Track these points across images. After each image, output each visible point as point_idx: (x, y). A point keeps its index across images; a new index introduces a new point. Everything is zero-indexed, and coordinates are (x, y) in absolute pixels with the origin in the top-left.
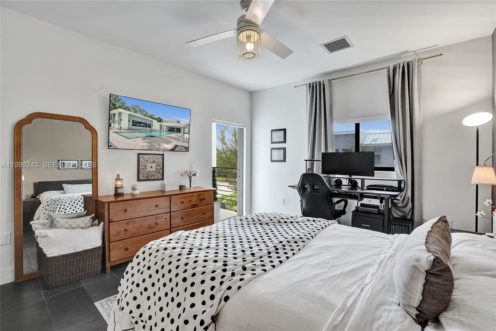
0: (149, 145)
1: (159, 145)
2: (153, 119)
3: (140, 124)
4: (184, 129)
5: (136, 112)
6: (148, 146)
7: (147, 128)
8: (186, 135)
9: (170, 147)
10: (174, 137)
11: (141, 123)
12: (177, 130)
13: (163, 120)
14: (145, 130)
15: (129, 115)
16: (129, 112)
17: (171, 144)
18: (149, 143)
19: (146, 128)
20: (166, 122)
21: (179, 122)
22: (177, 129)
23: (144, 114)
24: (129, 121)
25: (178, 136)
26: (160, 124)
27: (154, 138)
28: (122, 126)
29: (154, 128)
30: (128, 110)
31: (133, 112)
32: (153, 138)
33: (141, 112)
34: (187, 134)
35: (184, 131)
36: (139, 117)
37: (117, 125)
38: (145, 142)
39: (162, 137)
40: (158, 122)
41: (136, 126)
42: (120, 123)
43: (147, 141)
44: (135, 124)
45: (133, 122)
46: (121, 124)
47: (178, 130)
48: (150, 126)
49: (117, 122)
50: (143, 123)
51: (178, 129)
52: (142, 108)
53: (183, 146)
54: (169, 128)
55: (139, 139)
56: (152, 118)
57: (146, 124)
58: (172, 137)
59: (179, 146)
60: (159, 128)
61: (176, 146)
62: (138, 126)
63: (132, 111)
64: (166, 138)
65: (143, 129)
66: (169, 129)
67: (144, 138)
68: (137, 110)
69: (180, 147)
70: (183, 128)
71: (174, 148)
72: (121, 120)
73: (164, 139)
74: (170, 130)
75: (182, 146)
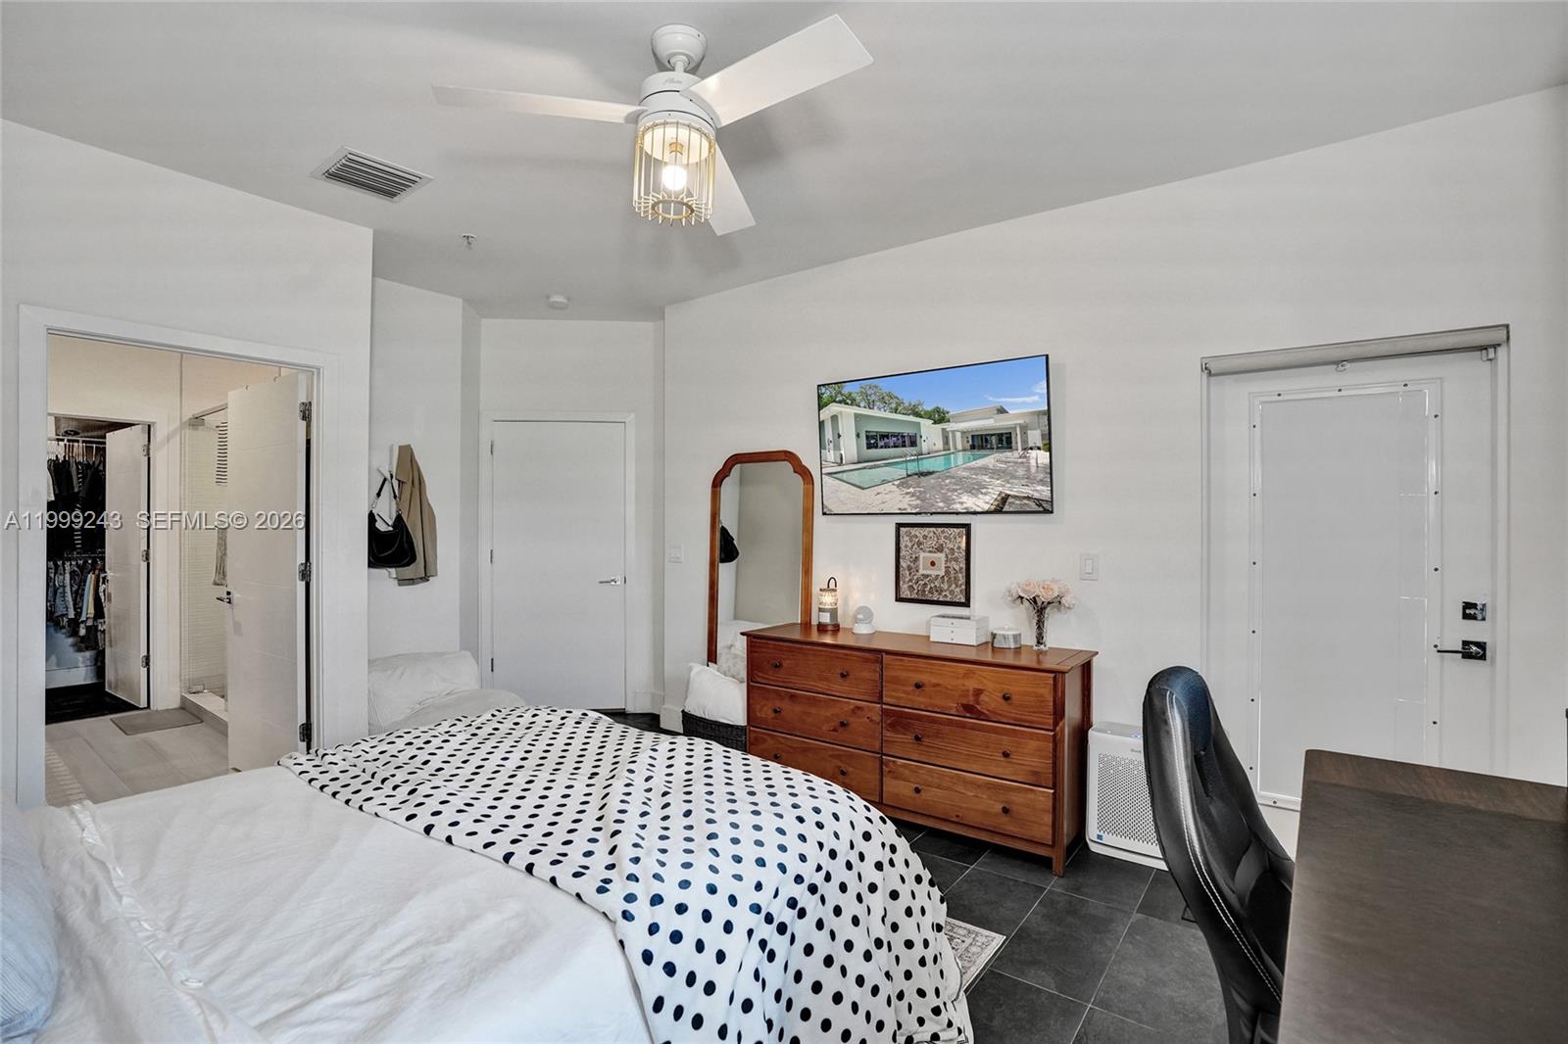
0: (918, 502)
1: (946, 500)
2: (921, 417)
3: (886, 440)
4: (1024, 433)
5: (870, 405)
6: (916, 507)
7: (908, 450)
8: (1033, 453)
9: (983, 502)
10: (991, 467)
11: (887, 437)
12: (1000, 441)
13: (948, 413)
14: (901, 457)
15: (857, 416)
16: (853, 410)
17: (985, 494)
18: (918, 498)
19: (904, 449)
20: (960, 418)
21: (1002, 411)
22: (1000, 436)
23: (894, 406)
24: (858, 436)
25: (1006, 462)
26: (943, 430)
27: (931, 480)
28: (842, 452)
29: (925, 447)
30: (852, 404)
31: (865, 407)
32: (927, 478)
33: (885, 400)
34: (1039, 448)
35: (1025, 441)
36: (883, 418)
37: (832, 452)
38: (907, 493)
39: (953, 471)
40: (935, 423)
41: (876, 447)
42: (837, 447)
43: (911, 490)
44: (874, 440)
45: (867, 437)
46: (840, 450)
47: (1005, 441)
48: (913, 444)
49: (831, 445)
50: (894, 435)
51: (1004, 438)
52: (885, 390)
53: (1028, 498)
54: (973, 436)
55: (888, 487)
56: (917, 415)
57: (903, 437)
58: (984, 470)
59: (1015, 497)
60: (940, 445)
61: (1005, 499)
62: (882, 447)
63: (862, 404)
64: (965, 474)
65: (897, 455)
66: (973, 441)
67: (903, 483)
68: (873, 397)
69: (1017, 502)
70: (1018, 429)
71: (998, 505)
72: (839, 436)
73: (961, 479)
74: (976, 443)
75: (1025, 498)
